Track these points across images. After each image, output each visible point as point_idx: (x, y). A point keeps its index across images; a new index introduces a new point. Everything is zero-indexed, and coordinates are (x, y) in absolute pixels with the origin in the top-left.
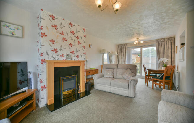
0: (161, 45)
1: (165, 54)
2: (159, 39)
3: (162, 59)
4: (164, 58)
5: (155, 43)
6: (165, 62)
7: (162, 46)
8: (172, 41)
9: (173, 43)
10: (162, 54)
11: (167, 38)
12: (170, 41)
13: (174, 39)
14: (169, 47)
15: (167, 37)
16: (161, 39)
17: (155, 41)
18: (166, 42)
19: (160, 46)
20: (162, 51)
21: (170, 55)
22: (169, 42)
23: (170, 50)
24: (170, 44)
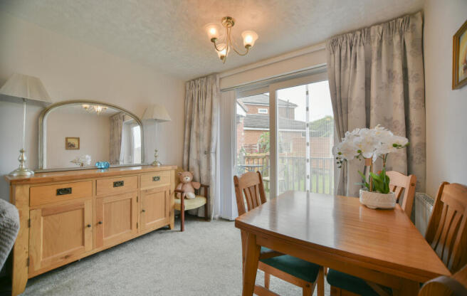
0: (350, 63)
1: (373, 111)
2: (344, 35)
3: (358, 135)
4: (368, 126)
5: (323, 60)
6: (373, 155)
7: (358, 69)
8: (408, 38)
9: (413, 45)
10: (356, 111)
11: (379, 24)
12: (396, 39)
13: (419, 24)
14: (390, 74)
15: (381, 18)
16: (353, 32)
17: (324, 46)
18: (375, 45)
19: (349, 70)
20: (357, 93)
21: (399, 115)
22: (390, 43)
23: (399, 88)
24: (397, 52)
